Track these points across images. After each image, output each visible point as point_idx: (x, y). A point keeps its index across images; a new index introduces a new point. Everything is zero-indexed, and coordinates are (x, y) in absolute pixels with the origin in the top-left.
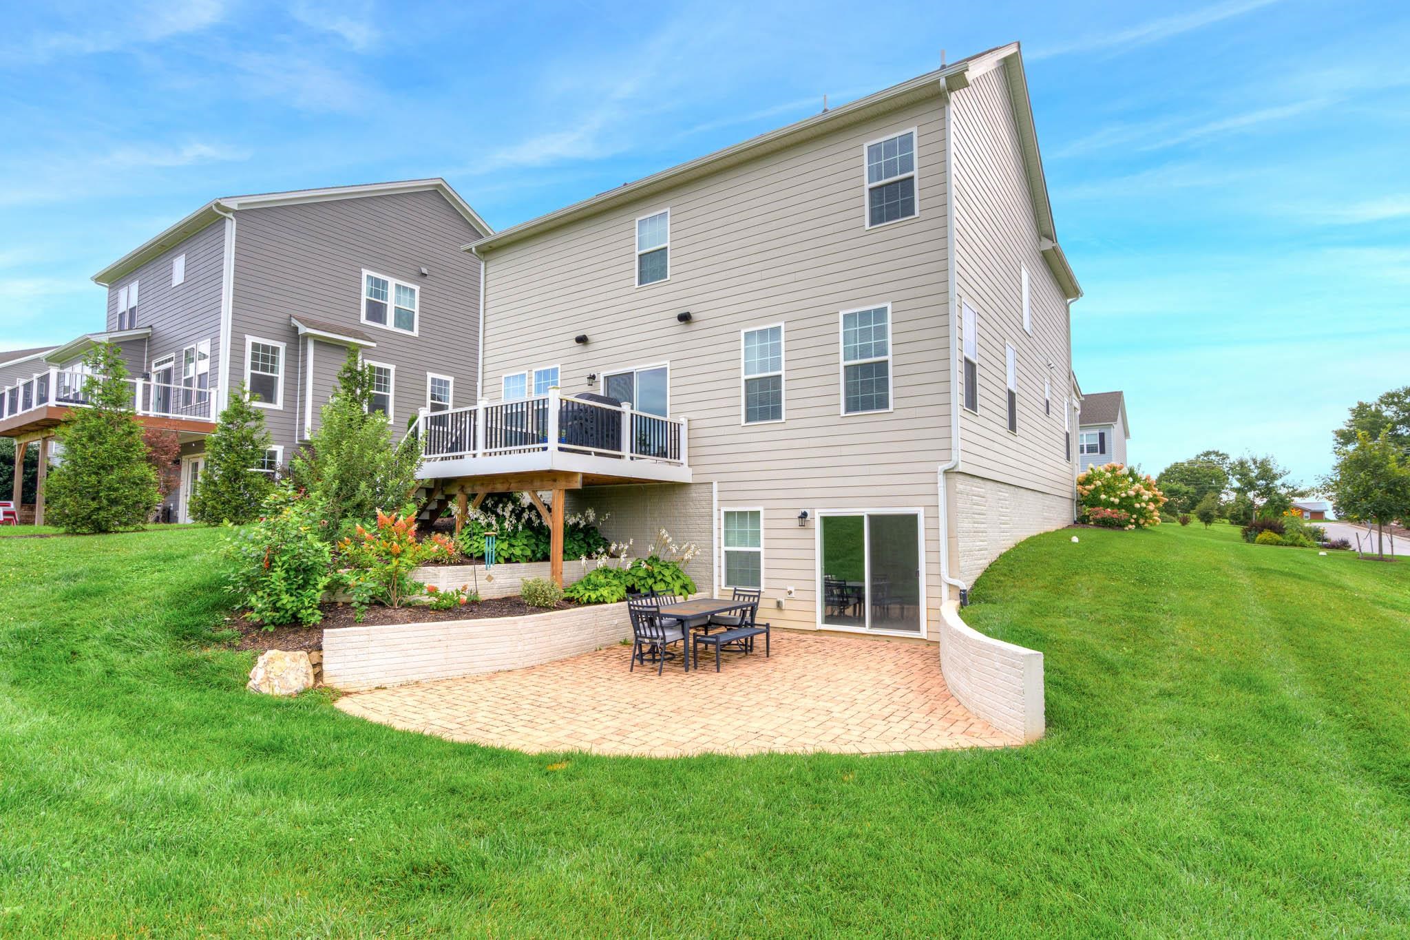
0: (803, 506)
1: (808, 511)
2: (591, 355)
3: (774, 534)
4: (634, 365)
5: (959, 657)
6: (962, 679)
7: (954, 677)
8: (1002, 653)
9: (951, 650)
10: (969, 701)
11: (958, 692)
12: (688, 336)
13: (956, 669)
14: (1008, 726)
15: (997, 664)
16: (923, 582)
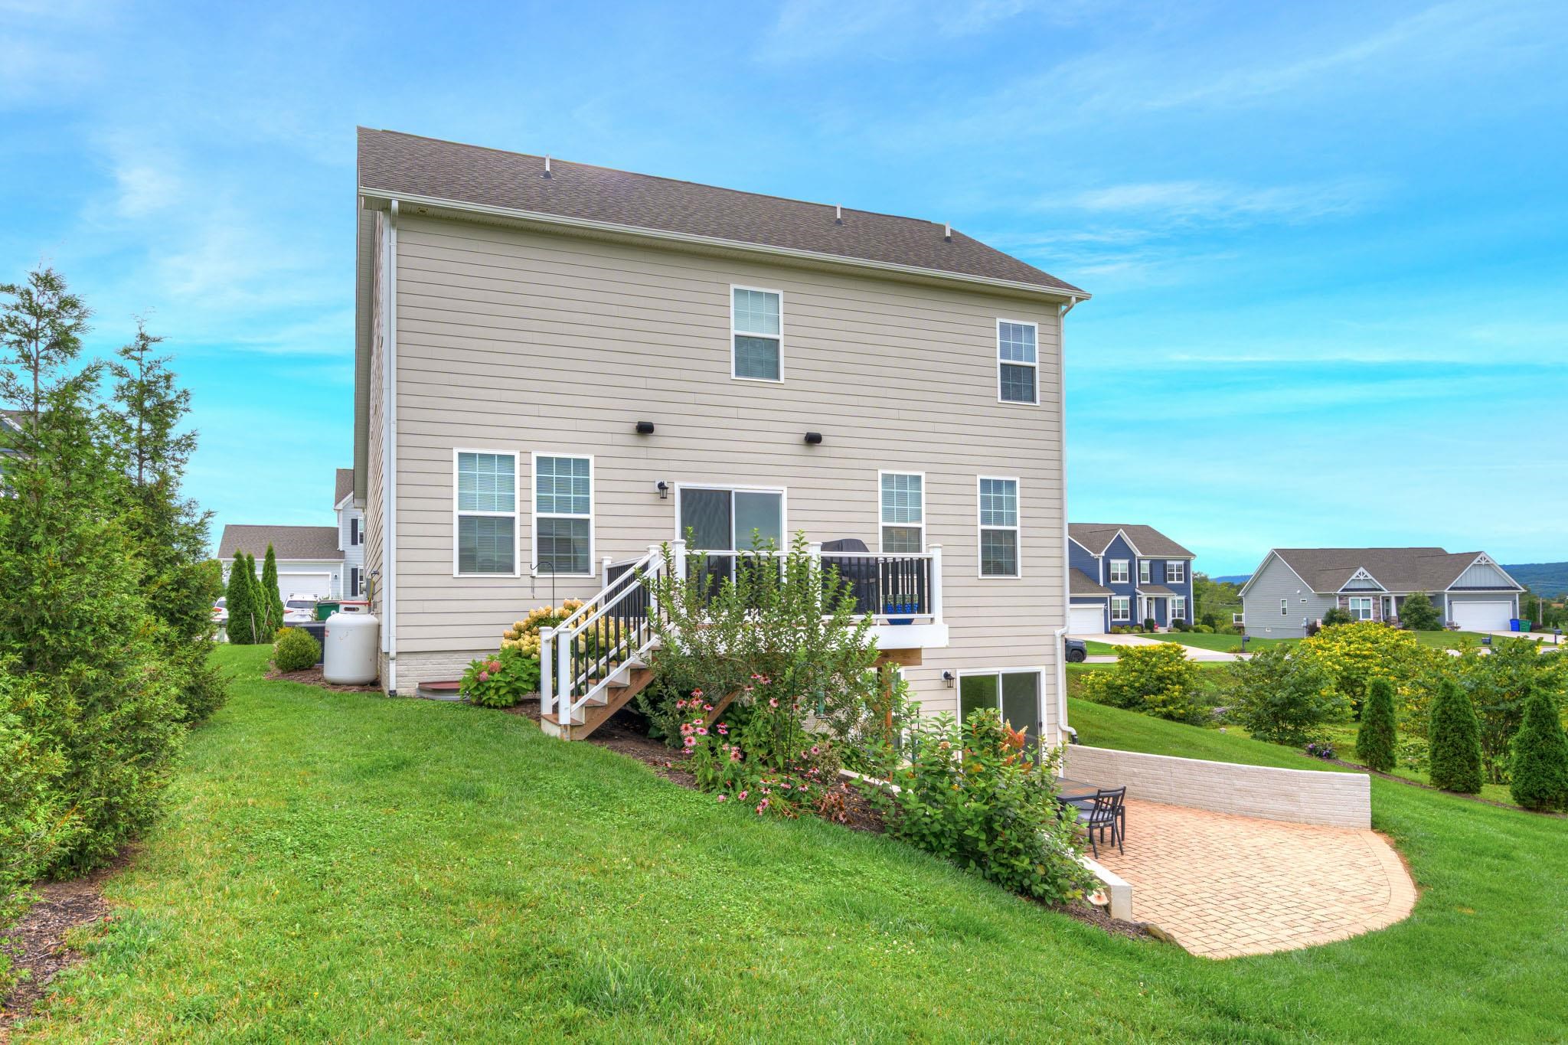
0: (947, 666)
1: (949, 671)
3: (917, 696)
4: (733, 482)
5: (1265, 787)
6: (1272, 802)
7: (1247, 802)
8: (1343, 778)
9: (1239, 784)
10: (1293, 814)
11: (1261, 812)
12: (811, 461)
13: (1252, 796)
14: (1351, 824)
15: (1338, 786)
16: (1045, 730)
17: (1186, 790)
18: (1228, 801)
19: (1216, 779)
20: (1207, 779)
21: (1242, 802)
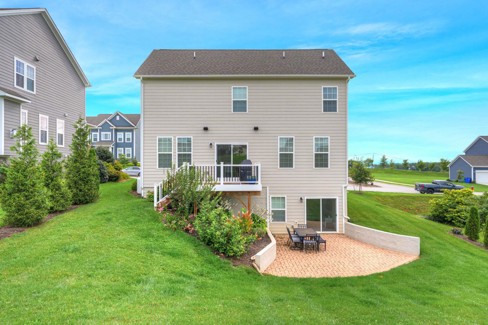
0: (301, 196)
1: (302, 197)
2: (209, 135)
3: (290, 204)
4: (232, 142)
5: (388, 239)
6: (390, 244)
7: (383, 244)
8: (410, 238)
9: (382, 238)
10: (395, 249)
11: (387, 247)
12: (256, 135)
13: (385, 242)
14: (412, 253)
15: (408, 241)
16: (338, 217)
17: (370, 239)
18: (379, 243)
19: (377, 236)
20: (375, 236)
21: (382, 244)
